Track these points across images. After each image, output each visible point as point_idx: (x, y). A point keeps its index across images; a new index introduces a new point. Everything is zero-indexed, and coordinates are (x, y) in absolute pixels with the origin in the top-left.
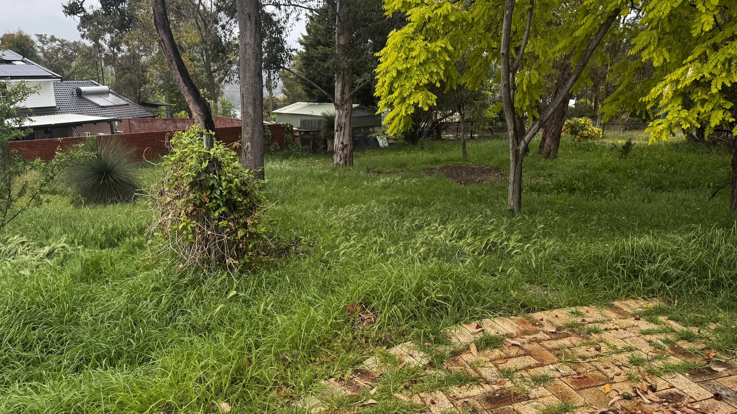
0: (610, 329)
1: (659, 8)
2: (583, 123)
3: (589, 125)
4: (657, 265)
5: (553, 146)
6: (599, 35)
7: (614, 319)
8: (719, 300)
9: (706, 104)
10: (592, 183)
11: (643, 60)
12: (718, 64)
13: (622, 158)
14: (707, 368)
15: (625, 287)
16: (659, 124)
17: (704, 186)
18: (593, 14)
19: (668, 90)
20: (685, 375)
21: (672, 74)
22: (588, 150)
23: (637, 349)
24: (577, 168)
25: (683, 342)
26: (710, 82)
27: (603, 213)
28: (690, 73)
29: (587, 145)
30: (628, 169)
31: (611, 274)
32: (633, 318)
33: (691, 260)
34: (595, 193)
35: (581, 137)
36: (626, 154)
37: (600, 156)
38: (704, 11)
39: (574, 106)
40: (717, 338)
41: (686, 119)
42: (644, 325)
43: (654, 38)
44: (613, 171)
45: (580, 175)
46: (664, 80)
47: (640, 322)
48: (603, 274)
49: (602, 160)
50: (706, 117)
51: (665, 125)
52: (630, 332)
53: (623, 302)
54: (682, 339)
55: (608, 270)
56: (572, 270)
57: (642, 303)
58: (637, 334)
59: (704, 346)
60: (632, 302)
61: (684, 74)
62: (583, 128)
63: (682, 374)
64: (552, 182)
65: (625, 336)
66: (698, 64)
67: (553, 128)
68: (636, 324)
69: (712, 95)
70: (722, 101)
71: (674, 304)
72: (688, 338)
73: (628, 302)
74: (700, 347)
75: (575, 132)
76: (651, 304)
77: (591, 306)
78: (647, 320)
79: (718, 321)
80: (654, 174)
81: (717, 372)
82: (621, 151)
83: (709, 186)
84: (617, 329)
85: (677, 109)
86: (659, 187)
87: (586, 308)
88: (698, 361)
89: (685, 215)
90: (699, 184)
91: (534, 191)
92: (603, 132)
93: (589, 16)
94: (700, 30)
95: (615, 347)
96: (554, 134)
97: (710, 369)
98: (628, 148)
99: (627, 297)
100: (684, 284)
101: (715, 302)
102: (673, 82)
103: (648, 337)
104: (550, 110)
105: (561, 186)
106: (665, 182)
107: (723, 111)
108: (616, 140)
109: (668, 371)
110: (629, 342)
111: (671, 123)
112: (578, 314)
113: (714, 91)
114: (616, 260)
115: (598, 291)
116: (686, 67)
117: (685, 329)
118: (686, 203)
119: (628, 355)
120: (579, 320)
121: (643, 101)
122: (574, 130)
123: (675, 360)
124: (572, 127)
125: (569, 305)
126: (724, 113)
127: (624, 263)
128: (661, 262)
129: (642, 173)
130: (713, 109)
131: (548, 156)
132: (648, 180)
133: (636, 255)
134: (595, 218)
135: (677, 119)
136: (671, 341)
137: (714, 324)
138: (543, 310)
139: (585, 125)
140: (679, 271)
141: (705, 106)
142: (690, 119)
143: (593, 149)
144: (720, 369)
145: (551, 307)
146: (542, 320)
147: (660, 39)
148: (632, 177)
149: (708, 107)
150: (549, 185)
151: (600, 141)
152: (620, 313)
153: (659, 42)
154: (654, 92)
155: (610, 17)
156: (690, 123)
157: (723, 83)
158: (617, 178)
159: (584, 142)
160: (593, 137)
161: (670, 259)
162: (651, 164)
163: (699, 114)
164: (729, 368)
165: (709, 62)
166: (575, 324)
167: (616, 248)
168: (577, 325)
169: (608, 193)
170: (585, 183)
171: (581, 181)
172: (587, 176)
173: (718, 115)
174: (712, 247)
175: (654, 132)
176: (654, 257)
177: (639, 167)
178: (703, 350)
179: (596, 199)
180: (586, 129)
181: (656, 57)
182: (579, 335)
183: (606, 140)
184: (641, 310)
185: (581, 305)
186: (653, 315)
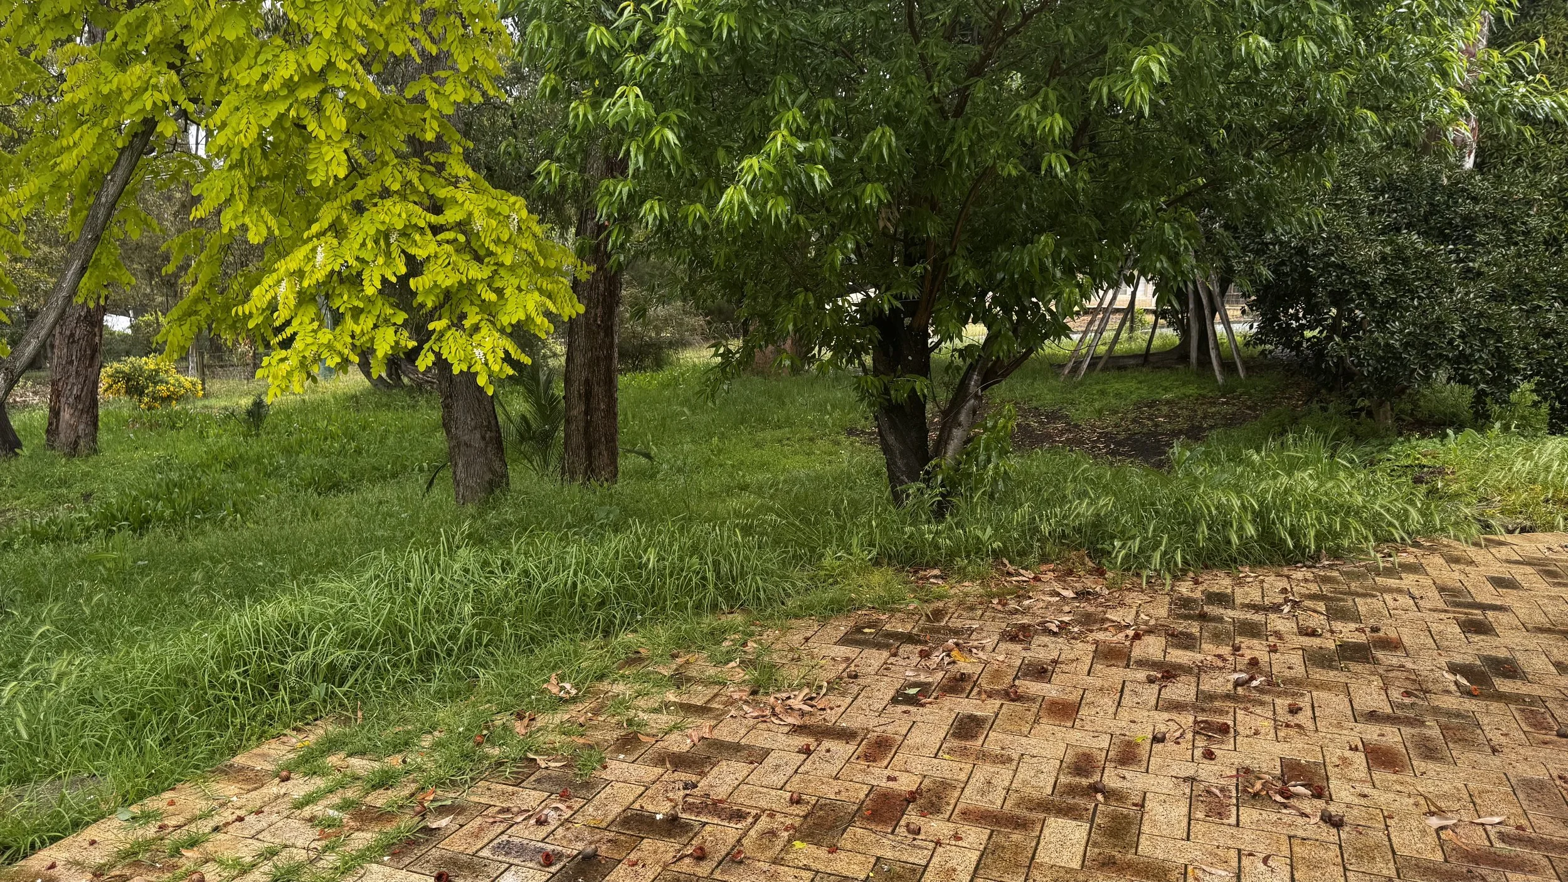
0: (227, 824)
1: (234, 125)
2: (152, 367)
3: (166, 372)
4: (312, 650)
5: (81, 427)
6: (120, 172)
7: (235, 799)
8: (434, 686)
9: (362, 317)
10: (189, 498)
11: (225, 230)
12: (367, 241)
13: (251, 436)
14: (421, 830)
15: (253, 718)
16: (282, 360)
17: (413, 470)
18: (95, 124)
19: (286, 293)
20: (381, 863)
21: (288, 258)
22: (173, 427)
23: (286, 846)
24: (151, 469)
25: (375, 794)
26: (359, 274)
27: (216, 562)
28: (320, 257)
29: (169, 416)
30: (264, 457)
31: (218, 699)
32: (277, 780)
33: (370, 623)
34: (198, 520)
35: (155, 399)
36: (257, 427)
37: (202, 436)
38: (322, 137)
39: (129, 332)
40: (436, 761)
41: (330, 347)
42: (299, 787)
43: (240, 187)
44: (232, 465)
45: (159, 485)
46: (275, 271)
47: (290, 783)
48: (202, 703)
49: (208, 446)
50: (367, 342)
51: (294, 361)
52: (271, 813)
53: (254, 751)
54: (374, 787)
55: (210, 692)
56: (130, 716)
57: (294, 740)
58: (287, 813)
59: (413, 787)
60: (273, 746)
61: (309, 258)
62: (154, 377)
63: (377, 863)
64: (90, 513)
65: (259, 827)
66: (330, 238)
67: (73, 384)
68: (282, 791)
69: (369, 300)
70: (389, 311)
71: (356, 720)
72: (384, 781)
73: (265, 748)
74: (406, 792)
75: (136, 389)
76: (311, 736)
77: (179, 786)
78: (306, 774)
79: (435, 729)
80: (319, 461)
81: (439, 829)
82: (245, 421)
83: (421, 470)
84: (241, 819)
85: (310, 328)
86: (331, 484)
87: (168, 795)
88: (407, 822)
89: (380, 533)
90: (405, 467)
91: (43, 543)
92: (203, 384)
93: (85, 127)
94: (324, 174)
95: (237, 862)
96: (78, 398)
97: (427, 830)
98: (259, 414)
99: (262, 737)
100: (369, 675)
101: (428, 691)
102: (292, 274)
103: (307, 812)
104: (29, 343)
105: (114, 517)
106: (341, 473)
107: (393, 329)
108: (235, 399)
109: (349, 869)
110: (269, 838)
111: (304, 357)
112: (147, 817)
113: (370, 291)
114: (225, 662)
115: (195, 745)
116: (310, 246)
117: (377, 765)
118: (384, 508)
119: (266, 869)
120: (151, 831)
121: (240, 313)
122: (134, 385)
123: (363, 839)
124: (128, 378)
125: (126, 802)
126: (396, 332)
127: (245, 665)
128: (317, 644)
129: (295, 461)
130: (376, 326)
131: (73, 450)
132: (307, 473)
133: (265, 642)
134: (198, 575)
135: (315, 348)
136: (353, 802)
137: (430, 736)
138: (54, 840)
139: (157, 371)
140: (355, 653)
141: (361, 321)
142: (339, 346)
143: (186, 423)
144: (443, 822)
145: (77, 825)
146: (53, 866)
147: (251, 189)
148: (274, 473)
149: (367, 322)
150: (81, 519)
151: (199, 404)
152: (247, 780)
153: (251, 195)
154: (260, 296)
155: (136, 135)
156: (340, 354)
157: (383, 276)
158: (245, 479)
159: (160, 410)
160: (182, 396)
161: (333, 632)
162: (311, 441)
163: (353, 337)
164: (459, 814)
165: (352, 236)
166: (139, 845)
167: (221, 637)
168: (146, 845)
169: (228, 515)
170: (171, 501)
171: (161, 499)
172: (175, 486)
173: (387, 337)
174: (408, 589)
175: (275, 377)
176: (304, 636)
177: (287, 451)
178: (412, 795)
179: (203, 533)
180: (161, 381)
181: (250, 225)
182: (152, 867)
183: (212, 402)
184: (292, 756)
185: (157, 793)
186: (315, 759)
